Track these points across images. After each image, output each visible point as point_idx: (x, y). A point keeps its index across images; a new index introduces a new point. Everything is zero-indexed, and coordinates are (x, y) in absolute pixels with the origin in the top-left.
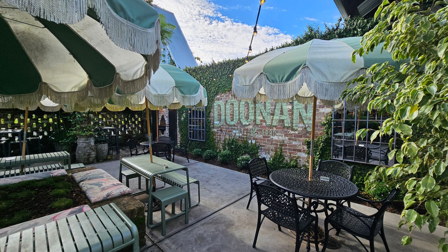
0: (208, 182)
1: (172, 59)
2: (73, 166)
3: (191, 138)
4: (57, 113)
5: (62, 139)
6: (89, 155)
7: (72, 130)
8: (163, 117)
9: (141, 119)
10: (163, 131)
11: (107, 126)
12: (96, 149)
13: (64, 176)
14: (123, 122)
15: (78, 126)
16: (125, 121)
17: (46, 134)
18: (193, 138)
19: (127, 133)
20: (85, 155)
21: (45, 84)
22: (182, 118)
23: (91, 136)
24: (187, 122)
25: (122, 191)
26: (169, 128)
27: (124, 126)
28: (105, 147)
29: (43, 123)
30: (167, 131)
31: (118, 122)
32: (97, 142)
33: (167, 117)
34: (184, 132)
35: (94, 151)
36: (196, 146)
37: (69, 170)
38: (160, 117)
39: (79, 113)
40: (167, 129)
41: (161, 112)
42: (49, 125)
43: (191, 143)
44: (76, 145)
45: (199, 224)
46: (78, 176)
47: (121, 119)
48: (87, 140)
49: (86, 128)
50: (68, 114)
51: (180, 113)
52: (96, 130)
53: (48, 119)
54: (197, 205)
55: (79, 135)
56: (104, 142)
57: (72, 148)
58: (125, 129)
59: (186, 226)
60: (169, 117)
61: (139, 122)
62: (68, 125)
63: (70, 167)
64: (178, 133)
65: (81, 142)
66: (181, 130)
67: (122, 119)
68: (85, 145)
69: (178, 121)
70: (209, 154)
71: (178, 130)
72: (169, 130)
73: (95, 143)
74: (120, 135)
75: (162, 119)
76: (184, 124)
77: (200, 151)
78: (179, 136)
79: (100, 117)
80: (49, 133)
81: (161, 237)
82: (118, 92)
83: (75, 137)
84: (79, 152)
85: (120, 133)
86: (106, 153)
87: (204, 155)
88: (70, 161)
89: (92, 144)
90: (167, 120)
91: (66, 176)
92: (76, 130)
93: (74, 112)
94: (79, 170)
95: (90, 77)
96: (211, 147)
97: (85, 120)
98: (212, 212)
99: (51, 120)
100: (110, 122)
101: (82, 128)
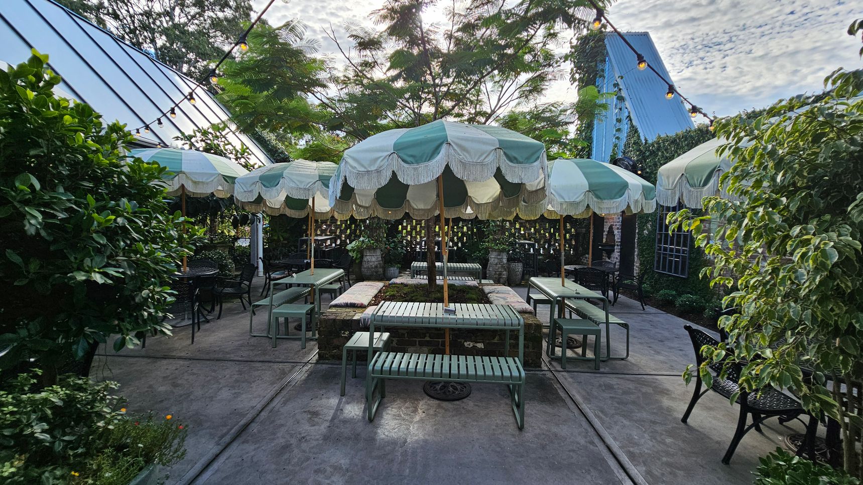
0: (662, 341)
1: (634, 123)
2: (483, 281)
3: (658, 268)
4: (471, 220)
5: (475, 252)
6: (500, 274)
7: (484, 242)
8: (611, 228)
9: (576, 230)
10: (610, 253)
11: (525, 239)
12: (509, 268)
13: (475, 287)
14: (547, 234)
15: (491, 237)
16: (550, 232)
17: (460, 245)
18: (664, 269)
19: (552, 252)
20: (495, 274)
21: (470, 197)
22: (646, 232)
23: (503, 250)
24: (654, 240)
25: (524, 307)
26: (621, 249)
27: (549, 242)
28: (519, 267)
29: (458, 232)
30: (616, 254)
31: (540, 234)
32: (510, 260)
33: (618, 228)
34: (646, 258)
35: (505, 270)
36: (669, 286)
37: (480, 283)
38: (606, 229)
39: (493, 221)
40: (617, 249)
41: (608, 219)
42: (463, 234)
43: (659, 280)
44: (488, 260)
45: (615, 376)
46: (487, 289)
47: (545, 229)
48: (499, 255)
49: (499, 240)
50: (481, 222)
51: (641, 222)
52: (511, 244)
53: (462, 228)
54: (623, 359)
55: (491, 248)
56: (519, 261)
57: (485, 263)
58: (550, 245)
59: (594, 371)
60: (621, 229)
61: (571, 236)
62: (481, 235)
63: (480, 281)
64: (636, 259)
65: (493, 257)
66: (641, 254)
67: (547, 229)
68: (496, 261)
69: (637, 236)
70: (689, 301)
71: (636, 253)
72: (620, 252)
73: (508, 260)
74: (542, 255)
75: (608, 232)
76: (648, 243)
77: (672, 295)
78: (637, 264)
79: (517, 226)
80: (463, 243)
81: (559, 368)
82: (524, 201)
83: (487, 251)
84: (490, 269)
85: (541, 252)
86: (520, 276)
87: (679, 301)
88: (481, 275)
89: (505, 261)
90: (617, 233)
91: (477, 287)
92: (488, 242)
93: (488, 220)
94: (488, 285)
95: (502, 188)
96: (699, 290)
97: (499, 230)
98: (644, 373)
99: (465, 229)
100: (529, 234)
101: (495, 240)
